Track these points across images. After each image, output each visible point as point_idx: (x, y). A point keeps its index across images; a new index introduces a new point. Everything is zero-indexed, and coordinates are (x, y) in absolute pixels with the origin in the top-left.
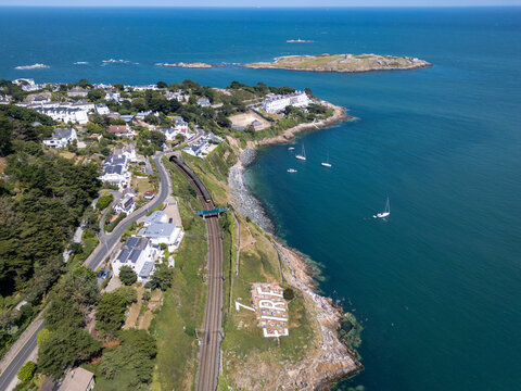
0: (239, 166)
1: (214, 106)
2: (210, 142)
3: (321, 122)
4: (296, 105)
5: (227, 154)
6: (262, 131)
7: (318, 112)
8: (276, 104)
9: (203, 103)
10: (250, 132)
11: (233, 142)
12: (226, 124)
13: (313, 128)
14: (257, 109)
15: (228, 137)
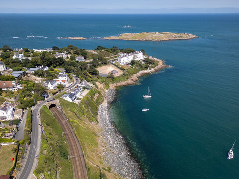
0: (105, 104)
1: (87, 61)
2: (84, 88)
3: (153, 70)
4: (137, 59)
5: (97, 95)
6: (119, 77)
7: (150, 63)
8: (126, 59)
9: (80, 59)
10: (111, 77)
11: (100, 85)
12: (95, 73)
13: (148, 73)
14: (114, 62)
15: (97, 83)
